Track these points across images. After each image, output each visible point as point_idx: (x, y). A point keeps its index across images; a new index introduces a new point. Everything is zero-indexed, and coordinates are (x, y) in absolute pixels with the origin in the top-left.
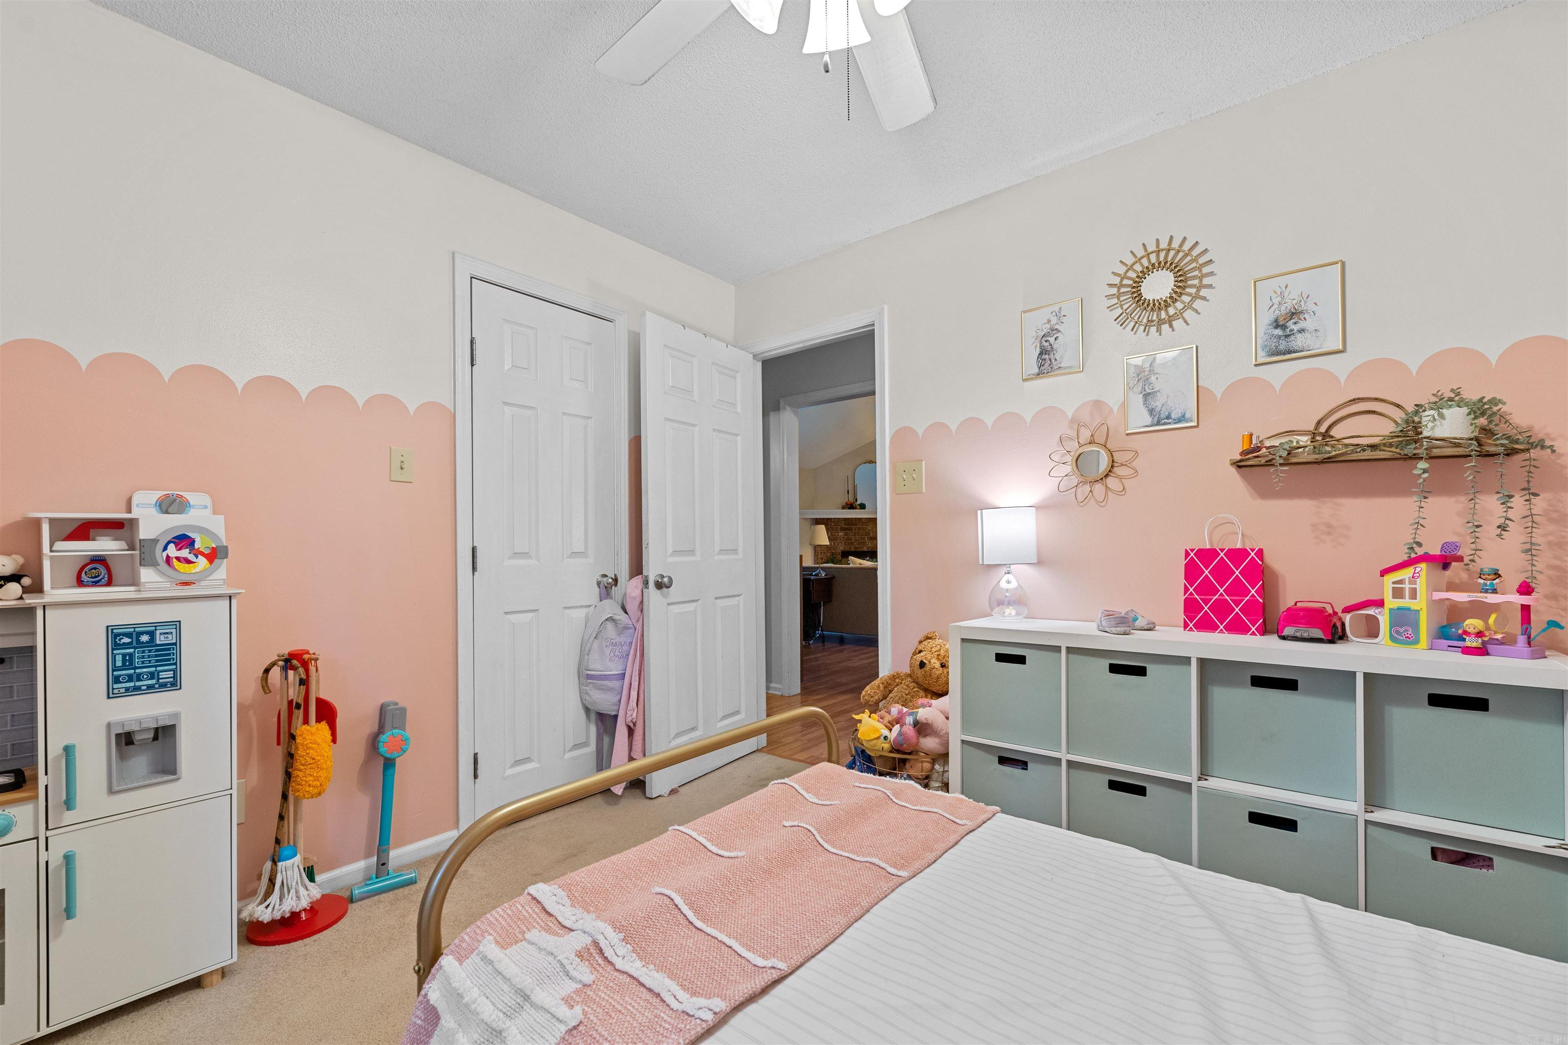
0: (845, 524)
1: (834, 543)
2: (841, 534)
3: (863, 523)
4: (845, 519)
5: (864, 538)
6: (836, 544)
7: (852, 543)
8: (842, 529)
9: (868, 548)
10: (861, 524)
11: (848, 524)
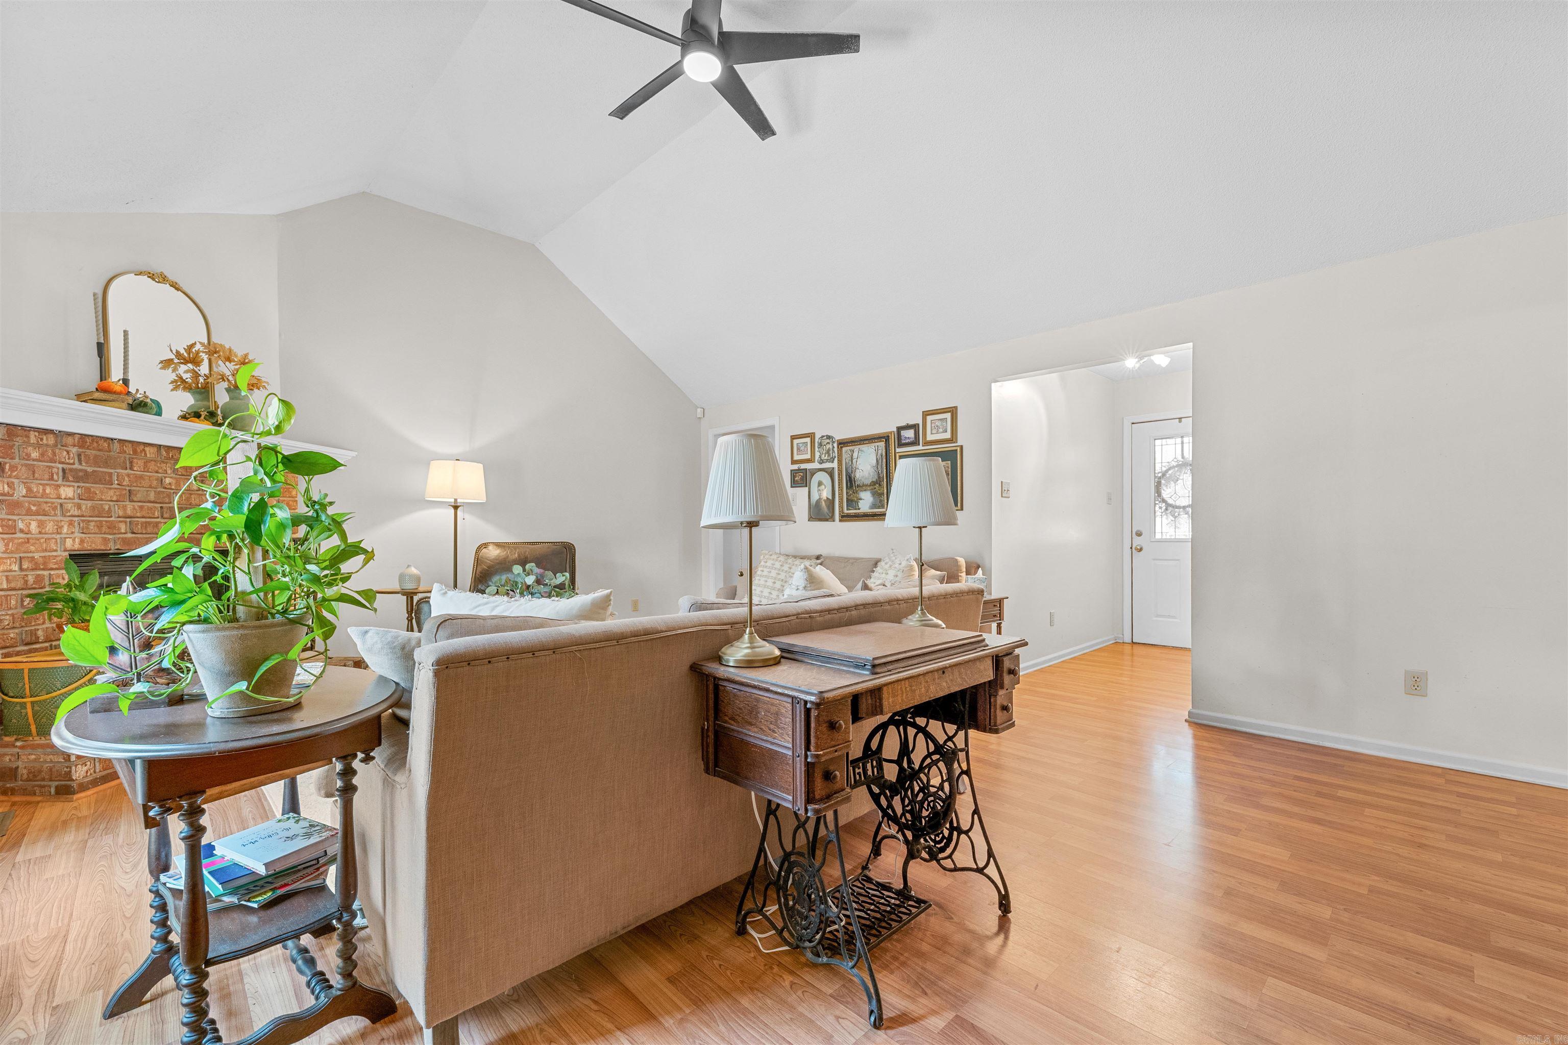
1: (41, 524)
2: (67, 492)
4: (84, 440)
6: (50, 527)
7: (112, 527)
8: (80, 477)
10: (141, 463)
11: (96, 462)
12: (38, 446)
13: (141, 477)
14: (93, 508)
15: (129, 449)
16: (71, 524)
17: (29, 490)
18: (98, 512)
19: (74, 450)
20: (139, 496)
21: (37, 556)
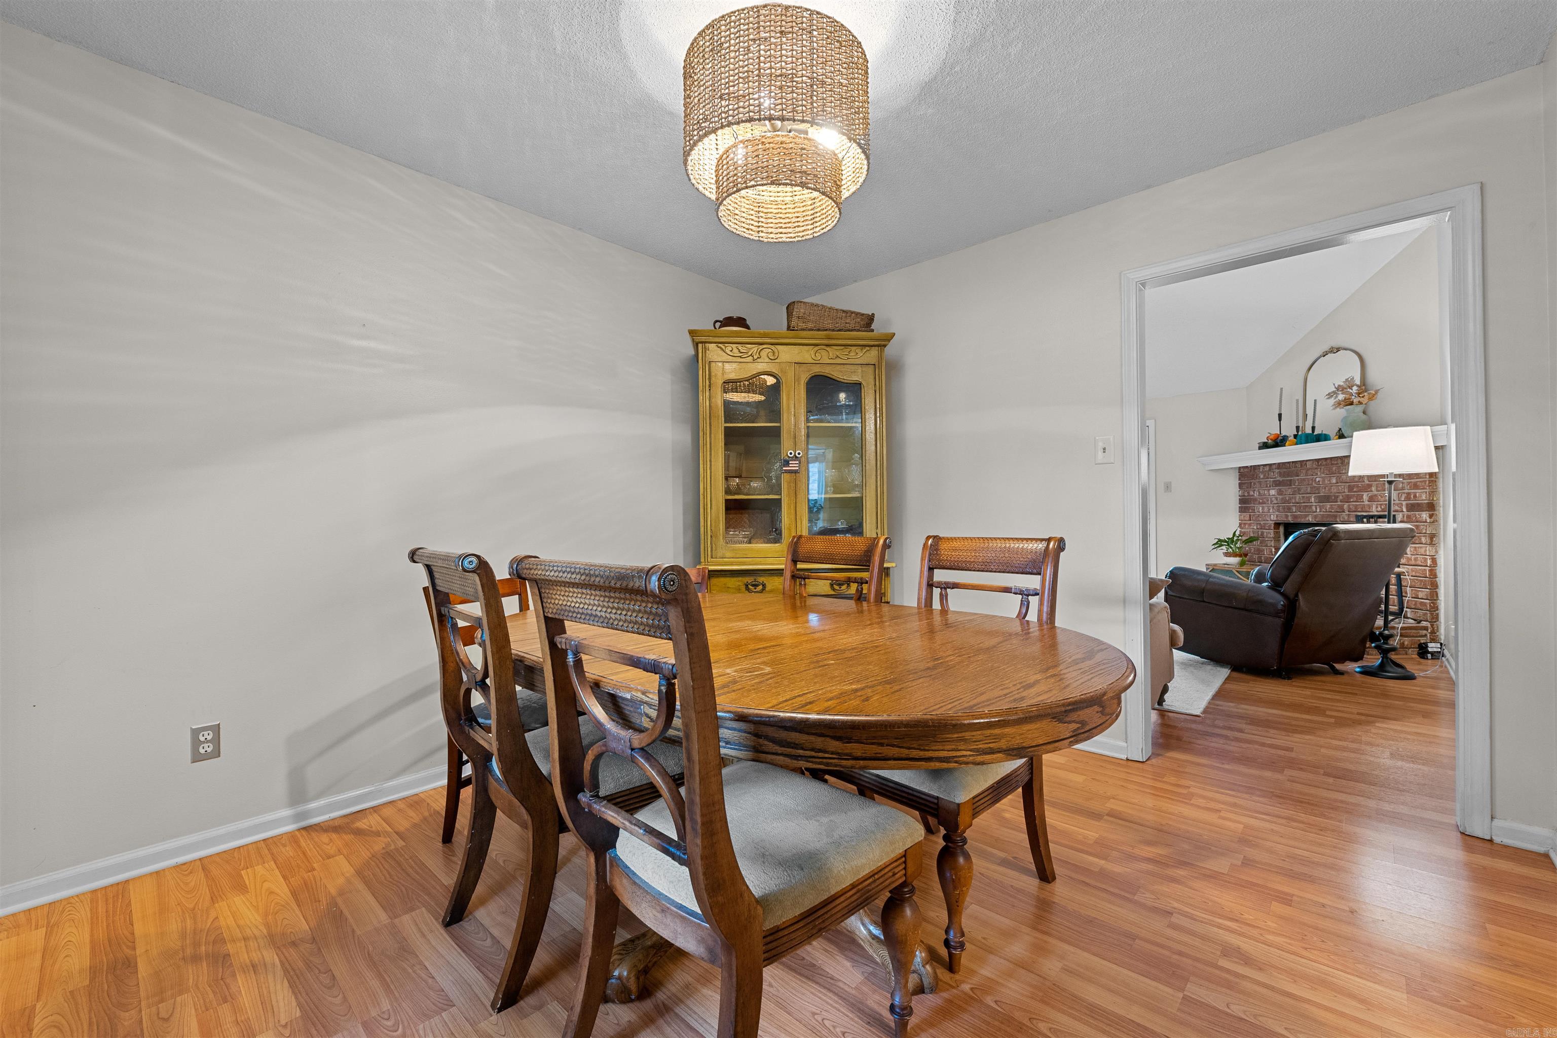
0: (1280, 474)
2: (1273, 492)
3: (1308, 470)
5: (1309, 498)
6: (1266, 509)
7: (1289, 509)
8: (1277, 484)
9: (1316, 517)
10: (1304, 471)
12: (1262, 473)
13: (1304, 480)
14: (1282, 499)
15: (1299, 465)
16: (1273, 508)
17: (1259, 493)
18: (1284, 501)
19: (1277, 471)
20: (1302, 491)
21: (1262, 523)
